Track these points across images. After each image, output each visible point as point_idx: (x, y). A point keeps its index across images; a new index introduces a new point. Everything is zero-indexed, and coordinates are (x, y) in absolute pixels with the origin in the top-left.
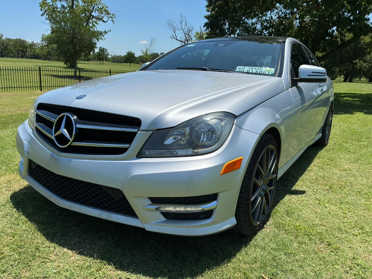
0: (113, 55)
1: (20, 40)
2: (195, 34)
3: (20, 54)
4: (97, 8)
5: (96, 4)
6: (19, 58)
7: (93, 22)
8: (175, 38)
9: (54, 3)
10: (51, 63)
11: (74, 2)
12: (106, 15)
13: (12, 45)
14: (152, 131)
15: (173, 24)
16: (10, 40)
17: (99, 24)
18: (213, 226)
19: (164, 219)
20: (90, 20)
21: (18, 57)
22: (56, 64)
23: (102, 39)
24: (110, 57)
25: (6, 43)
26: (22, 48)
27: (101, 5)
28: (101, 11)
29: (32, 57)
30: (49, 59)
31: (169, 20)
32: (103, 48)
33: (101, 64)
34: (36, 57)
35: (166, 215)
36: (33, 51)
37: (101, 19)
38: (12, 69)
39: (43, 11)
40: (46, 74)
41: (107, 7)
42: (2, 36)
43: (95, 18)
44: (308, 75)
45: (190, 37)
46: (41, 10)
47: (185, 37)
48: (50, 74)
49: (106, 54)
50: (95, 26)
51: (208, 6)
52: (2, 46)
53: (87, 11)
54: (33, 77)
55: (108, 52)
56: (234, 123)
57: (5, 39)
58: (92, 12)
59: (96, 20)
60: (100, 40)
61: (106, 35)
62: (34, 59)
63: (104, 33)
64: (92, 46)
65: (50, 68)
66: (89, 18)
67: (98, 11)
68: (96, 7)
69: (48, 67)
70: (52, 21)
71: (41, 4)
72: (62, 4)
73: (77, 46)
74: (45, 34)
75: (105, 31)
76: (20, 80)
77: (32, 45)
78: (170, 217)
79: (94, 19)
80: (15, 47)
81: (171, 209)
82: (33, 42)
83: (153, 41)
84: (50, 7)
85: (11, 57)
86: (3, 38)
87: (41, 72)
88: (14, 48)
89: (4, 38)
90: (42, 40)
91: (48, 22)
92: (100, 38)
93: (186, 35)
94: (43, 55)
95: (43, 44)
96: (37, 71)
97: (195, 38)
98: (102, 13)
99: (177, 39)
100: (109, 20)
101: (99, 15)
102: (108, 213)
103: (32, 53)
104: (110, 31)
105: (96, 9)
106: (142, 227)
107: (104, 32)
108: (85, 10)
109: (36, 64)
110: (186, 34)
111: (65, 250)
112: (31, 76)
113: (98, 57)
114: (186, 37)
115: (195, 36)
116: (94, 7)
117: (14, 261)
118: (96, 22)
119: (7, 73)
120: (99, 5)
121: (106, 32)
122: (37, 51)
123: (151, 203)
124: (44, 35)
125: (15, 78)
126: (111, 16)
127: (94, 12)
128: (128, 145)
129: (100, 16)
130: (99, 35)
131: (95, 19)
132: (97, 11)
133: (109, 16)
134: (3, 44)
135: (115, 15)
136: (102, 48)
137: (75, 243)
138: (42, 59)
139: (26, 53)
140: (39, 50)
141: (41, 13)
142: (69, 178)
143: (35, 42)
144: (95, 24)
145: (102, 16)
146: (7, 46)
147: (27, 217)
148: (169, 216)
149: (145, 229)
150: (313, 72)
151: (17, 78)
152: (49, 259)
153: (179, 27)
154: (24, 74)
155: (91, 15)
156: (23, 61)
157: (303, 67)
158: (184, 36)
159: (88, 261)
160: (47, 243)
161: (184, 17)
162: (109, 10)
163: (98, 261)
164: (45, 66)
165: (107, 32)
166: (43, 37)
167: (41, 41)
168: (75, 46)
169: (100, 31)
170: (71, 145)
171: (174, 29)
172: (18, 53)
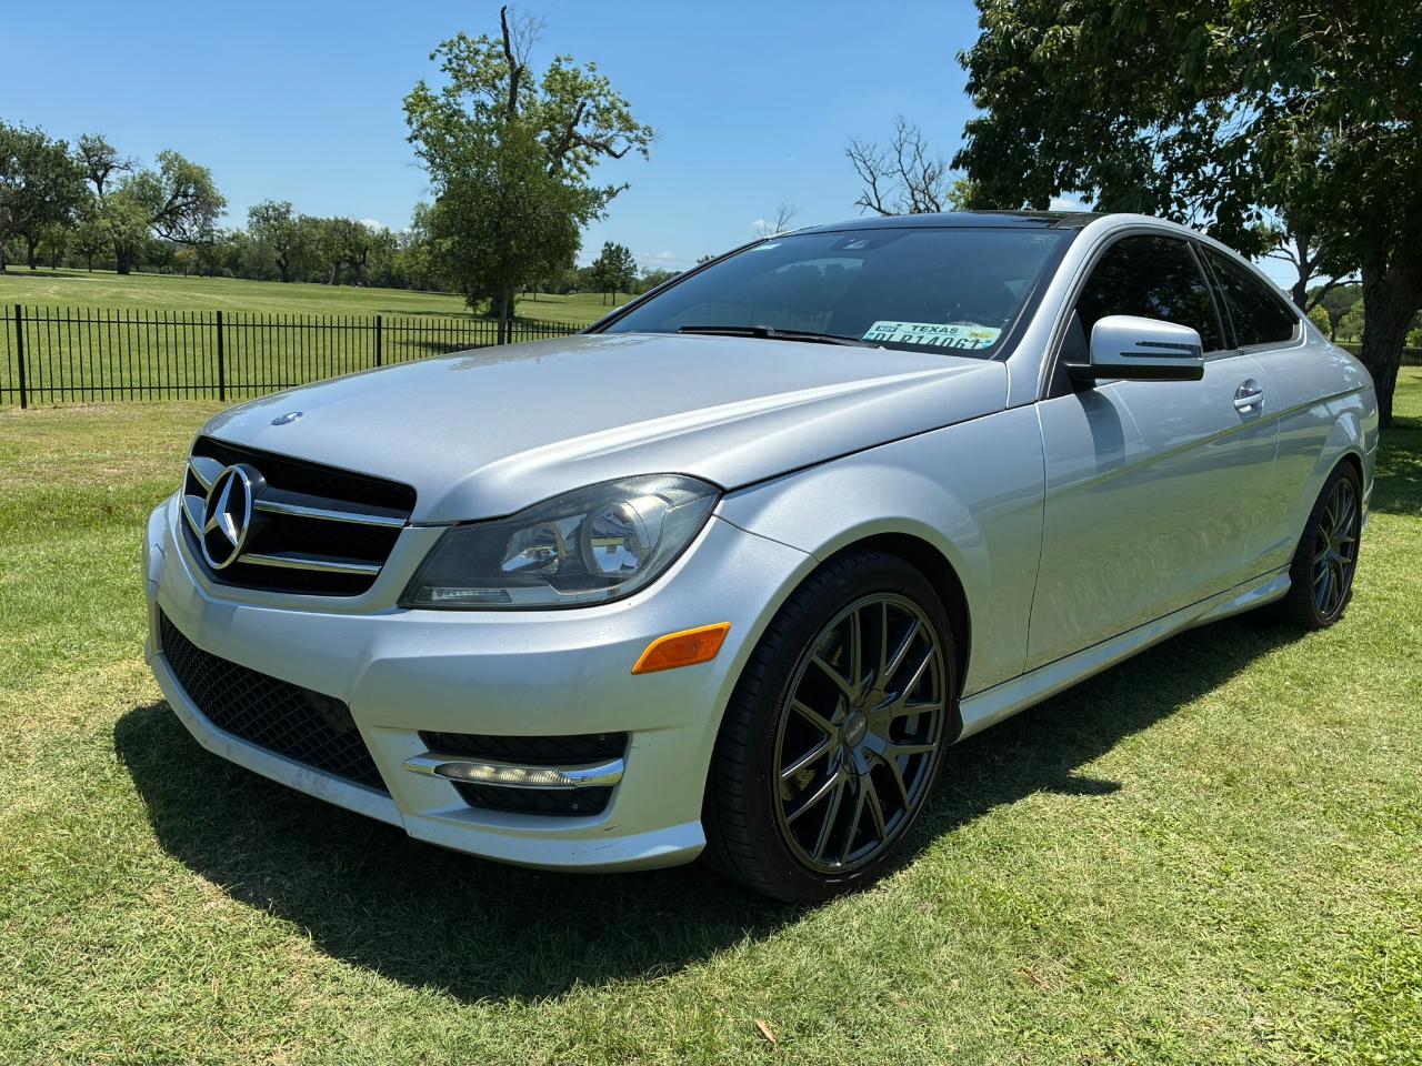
0: (653, 269)
1: (347, 223)
2: (953, 187)
3: (346, 272)
4: (594, 111)
5: (590, 95)
6: (343, 286)
7: (577, 157)
8: (875, 204)
9: (451, 100)
10: (438, 301)
11: (519, 90)
12: (621, 133)
13: (319, 241)
14: (445, 528)
15: (866, 153)
16: (315, 223)
17: (597, 164)
18: (607, 841)
19: (460, 803)
20: (566, 150)
21: (336, 283)
22: (455, 306)
23: (597, 217)
24: (640, 277)
25: (299, 233)
26: (351, 250)
27: (609, 97)
28: (606, 120)
29: (383, 281)
30: (435, 289)
31: (851, 139)
32: (618, 247)
33: (604, 304)
34: (394, 281)
35: (471, 792)
36: (385, 259)
37: (605, 147)
38: (297, 322)
39: (415, 126)
40: (404, 338)
41: (626, 105)
42: (288, 211)
43: (586, 143)
44: (1122, 354)
45: (932, 200)
46: (409, 122)
47: (912, 202)
48: (423, 340)
49: (627, 269)
50: (584, 173)
51: (971, 88)
52: (288, 243)
53: (558, 122)
54: (363, 350)
55: (633, 261)
56: (716, 512)
57: (297, 221)
58: (576, 123)
59: (587, 152)
60: (590, 221)
61: (612, 200)
62: (388, 290)
63: (605, 197)
64: (565, 244)
65: (424, 321)
66: (564, 147)
67: (594, 118)
68: (589, 102)
69: (418, 317)
70: (438, 160)
71: (411, 100)
72: (477, 98)
73: (512, 243)
74: (425, 202)
75: (611, 188)
76: (320, 360)
77: (384, 241)
78: (483, 799)
79: (581, 149)
80: (328, 245)
81: (482, 772)
82: (387, 229)
83: (785, 217)
84: (439, 111)
85: (316, 281)
86: (291, 217)
87: (384, 332)
88: (326, 252)
89: (293, 217)
90: (416, 225)
91: (425, 163)
92: (592, 214)
93: (915, 192)
94: (415, 272)
95: (419, 234)
96: (370, 332)
97: (954, 204)
98: (610, 127)
99: (882, 208)
100: (629, 148)
101: (600, 131)
102: (319, 776)
103: (382, 269)
104: (627, 187)
105: (588, 114)
106: (400, 824)
107: (604, 193)
108: (552, 118)
109: (383, 305)
110: (916, 188)
111: (199, 879)
112: (357, 347)
113: (598, 278)
114: (916, 202)
115: (951, 196)
116: (583, 105)
117: (45, 892)
118: (587, 159)
119: (282, 337)
120: (602, 98)
121: (611, 193)
122: (398, 261)
123: (427, 751)
124: (422, 205)
125: (306, 354)
126: (640, 133)
127: (580, 123)
128: (376, 569)
129: (601, 136)
130: (590, 201)
131: (583, 147)
132: (591, 118)
133: (632, 136)
134: (289, 236)
135: (654, 131)
136: (613, 248)
137: (237, 864)
138: (415, 288)
139: (363, 267)
140: (402, 257)
141: (409, 132)
142: (242, 667)
143: (391, 232)
144: (582, 163)
145: (610, 135)
146: (302, 243)
147: (135, 779)
148: (479, 799)
149: (405, 831)
150: (1144, 344)
151: (313, 353)
152: (142, 899)
153: (891, 166)
154: (335, 340)
155: (571, 134)
156: (350, 296)
157: (1109, 324)
158: (910, 196)
159: (252, 920)
160: (158, 856)
161: (909, 128)
162: (634, 114)
163: (275, 921)
164: (409, 313)
165: (617, 191)
166: (418, 214)
167: (413, 228)
168: (507, 241)
169: (593, 189)
170: (239, 560)
171: (871, 173)
172: (338, 268)
